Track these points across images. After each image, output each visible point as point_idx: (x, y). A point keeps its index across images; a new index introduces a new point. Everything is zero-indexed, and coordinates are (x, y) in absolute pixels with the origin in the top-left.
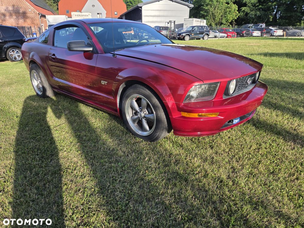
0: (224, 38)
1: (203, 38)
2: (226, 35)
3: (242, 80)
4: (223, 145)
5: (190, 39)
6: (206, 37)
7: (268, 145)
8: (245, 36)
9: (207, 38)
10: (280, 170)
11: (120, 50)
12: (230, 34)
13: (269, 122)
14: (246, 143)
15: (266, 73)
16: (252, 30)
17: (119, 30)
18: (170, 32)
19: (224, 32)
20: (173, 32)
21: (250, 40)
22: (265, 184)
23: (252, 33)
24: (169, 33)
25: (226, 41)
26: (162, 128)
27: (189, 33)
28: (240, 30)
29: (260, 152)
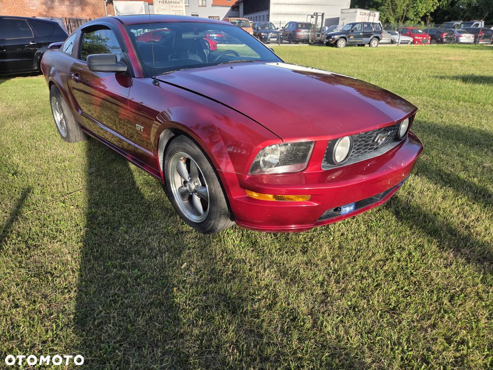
0: (406, 45)
1: (369, 44)
2: (411, 39)
3: (365, 137)
4: (326, 248)
5: (347, 45)
6: (374, 43)
7: (405, 254)
8: (445, 43)
9: (376, 45)
10: (408, 304)
11: (171, 72)
12: (419, 38)
13: (425, 209)
14: (368, 247)
15: (454, 115)
16: (459, 32)
17: (183, 36)
18: (314, 31)
19: (408, 33)
20: (320, 32)
21: (453, 49)
22: (370, 332)
23: (458, 37)
24: (313, 34)
25: (407, 51)
26: (218, 214)
27: (345, 35)
28: (438, 32)
29: (385, 268)
